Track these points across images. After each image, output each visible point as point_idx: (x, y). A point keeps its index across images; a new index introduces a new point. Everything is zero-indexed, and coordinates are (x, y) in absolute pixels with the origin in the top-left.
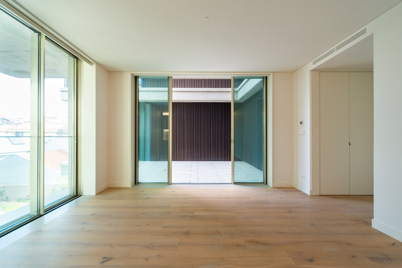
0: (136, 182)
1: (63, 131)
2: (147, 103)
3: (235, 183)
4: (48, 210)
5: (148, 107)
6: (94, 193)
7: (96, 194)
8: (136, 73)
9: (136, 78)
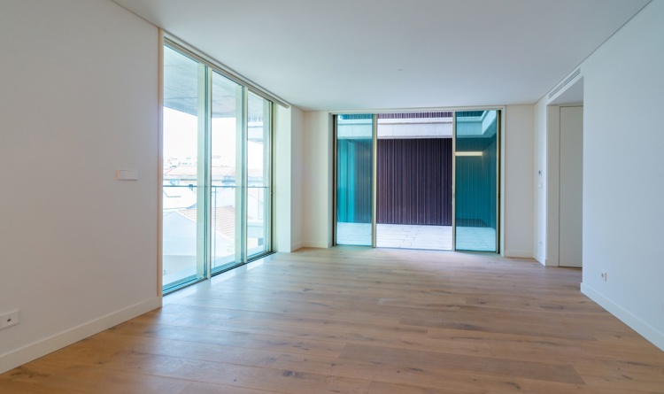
0: (334, 243)
1: (231, 179)
2: (350, 140)
3: (456, 250)
4: (251, 260)
5: (352, 146)
6: (289, 251)
7: (292, 252)
8: (334, 112)
9: (334, 117)
